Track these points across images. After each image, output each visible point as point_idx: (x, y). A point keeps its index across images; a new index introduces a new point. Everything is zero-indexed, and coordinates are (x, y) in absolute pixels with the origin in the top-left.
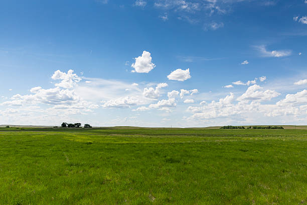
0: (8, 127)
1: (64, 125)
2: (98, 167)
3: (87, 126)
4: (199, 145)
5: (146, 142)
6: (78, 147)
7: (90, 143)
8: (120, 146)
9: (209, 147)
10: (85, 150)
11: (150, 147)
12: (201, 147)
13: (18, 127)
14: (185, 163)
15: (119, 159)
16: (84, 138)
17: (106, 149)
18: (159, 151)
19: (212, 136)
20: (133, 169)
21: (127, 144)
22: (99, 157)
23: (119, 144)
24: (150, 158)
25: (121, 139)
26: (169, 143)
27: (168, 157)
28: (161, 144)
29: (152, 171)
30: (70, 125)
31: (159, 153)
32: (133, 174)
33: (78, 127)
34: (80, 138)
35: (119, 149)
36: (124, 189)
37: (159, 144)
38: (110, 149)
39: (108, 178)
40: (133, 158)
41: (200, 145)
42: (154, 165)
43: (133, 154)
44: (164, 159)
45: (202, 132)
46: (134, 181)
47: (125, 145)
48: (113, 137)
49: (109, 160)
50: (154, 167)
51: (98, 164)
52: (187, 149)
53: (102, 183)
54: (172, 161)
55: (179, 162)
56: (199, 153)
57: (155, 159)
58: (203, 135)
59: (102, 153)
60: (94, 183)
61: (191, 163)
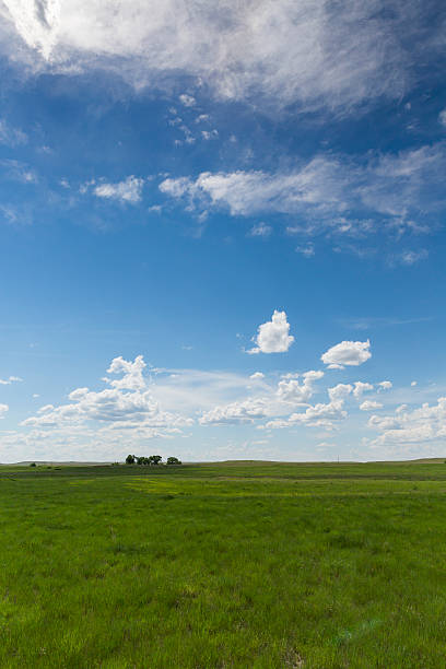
0: (34, 465)
1: (130, 460)
2: (174, 558)
3: (172, 461)
4: (404, 502)
5: (286, 495)
6: (145, 506)
7: (171, 498)
8: (230, 503)
9: (430, 507)
10: (157, 513)
11: (293, 505)
12: (410, 508)
13: (49, 465)
14: (376, 551)
15: (223, 537)
16: (164, 485)
17: (199, 510)
18: (314, 517)
19: (429, 478)
20: (251, 565)
21: (246, 498)
22: (182, 529)
23: (228, 500)
24: (293, 535)
25: (236, 487)
26: (336, 497)
27: (335, 533)
28: (318, 499)
29: (295, 570)
30: (141, 460)
31: (314, 521)
32: (250, 578)
33: (156, 462)
34: (156, 485)
35: (226, 511)
36: (224, 627)
37: (313, 498)
38: (208, 511)
39: (191, 590)
40: (254, 533)
41: (407, 503)
42: (301, 554)
43: (254, 525)
44: (325, 536)
45: (406, 471)
46: (250, 601)
47: (240, 502)
48: (221, 483)
49: (200, 538)
50: (302, 560)
51: (175, 550)
52: (378, 512)
53: (173, 604)
54: (343, 543)
55: (360, 545)
56: (407, 521)
57: (303, 536)
58: (409, 478)
59: (189, 520)
60: (154, 605)
61: (391, 548)
